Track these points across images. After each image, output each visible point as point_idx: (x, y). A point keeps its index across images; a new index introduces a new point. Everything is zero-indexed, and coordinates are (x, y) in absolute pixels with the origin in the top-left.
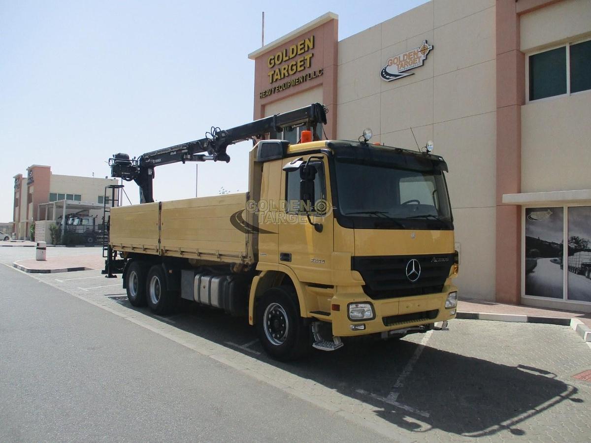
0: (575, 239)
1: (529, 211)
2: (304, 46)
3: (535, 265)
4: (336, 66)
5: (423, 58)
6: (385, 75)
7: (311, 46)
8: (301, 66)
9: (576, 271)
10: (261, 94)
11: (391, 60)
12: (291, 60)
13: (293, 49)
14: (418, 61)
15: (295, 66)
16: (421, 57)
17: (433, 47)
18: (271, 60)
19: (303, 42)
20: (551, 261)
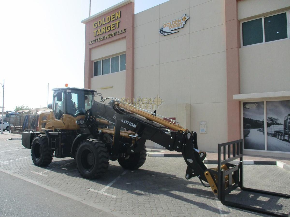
0: (271, 118)
1: (244, 104)
2: (115, 16)
3: (249, 132)
4: (133, 27)
5: (184, 23)
6: (162, 32)
7: (119, 17)
8: (113, 27)
9: (271, 135)
10: (89, 42)
11: (166, 24)
12: (107, 24)
13: (108, 18)
14: (181, 25)
15: (110, 27)
16: (182, 23)
17: (189, 17)
18: (95, 24)
19: (114, 14)
20: (258, 130)
